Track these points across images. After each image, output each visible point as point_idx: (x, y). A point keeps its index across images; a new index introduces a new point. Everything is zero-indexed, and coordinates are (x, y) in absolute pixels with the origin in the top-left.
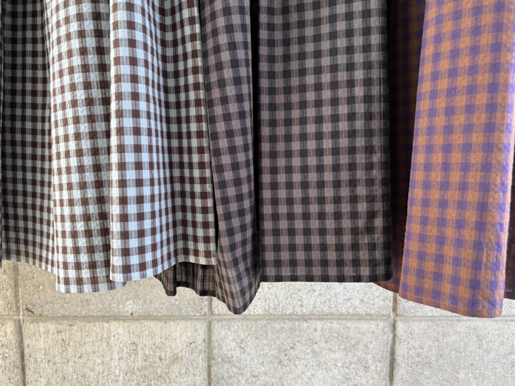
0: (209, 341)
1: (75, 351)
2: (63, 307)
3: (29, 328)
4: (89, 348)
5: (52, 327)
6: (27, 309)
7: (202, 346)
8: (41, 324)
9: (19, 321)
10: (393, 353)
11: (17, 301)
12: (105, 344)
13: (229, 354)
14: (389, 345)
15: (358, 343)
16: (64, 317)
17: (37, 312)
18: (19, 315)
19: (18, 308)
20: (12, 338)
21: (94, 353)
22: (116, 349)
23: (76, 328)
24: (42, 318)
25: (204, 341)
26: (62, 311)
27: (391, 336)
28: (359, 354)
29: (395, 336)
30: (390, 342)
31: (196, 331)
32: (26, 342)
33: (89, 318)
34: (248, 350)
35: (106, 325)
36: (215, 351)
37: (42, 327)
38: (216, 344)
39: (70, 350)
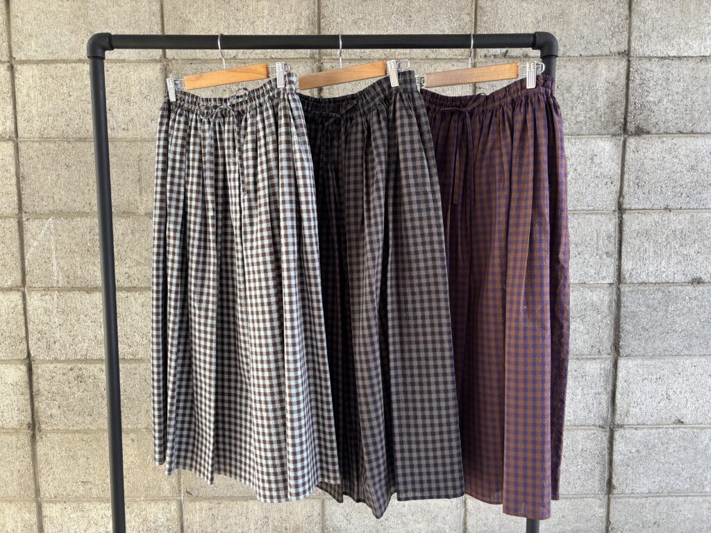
0: (323, 514)
1: (222, 524)
2: (213, 490)
3: (188, 506)
4: (232, 521)
5: (205, 505)
6: (187, 492)
7: (317, 519)
8: (197, 502)
9: (181, 501)
10: (465, 523)
11: (180, 486)
12: (244, 518)
13: (338, 525)
14: (462, 517)
15: (437, 516)
16: (214, 498)
17: (195, 493)
18: (180, 496)
19: (180, 491)
20: (176, 515)
21: (236, 524)
22: (253, 521)
23: (222, 505)
24: (198, 498)
25: (319, 514)
26: (213, 493)
27: (463, 510)
28: (439, 524)
29: (466, 510)
30: (462, 515)
31: (313, 507)
32: (185, 517)
33: (232, 498)
34: (352, 522)
35: (245, 503)
36: (327, 523)
37: (198, 505)
38: (328, 518)
39: (218, 522)
